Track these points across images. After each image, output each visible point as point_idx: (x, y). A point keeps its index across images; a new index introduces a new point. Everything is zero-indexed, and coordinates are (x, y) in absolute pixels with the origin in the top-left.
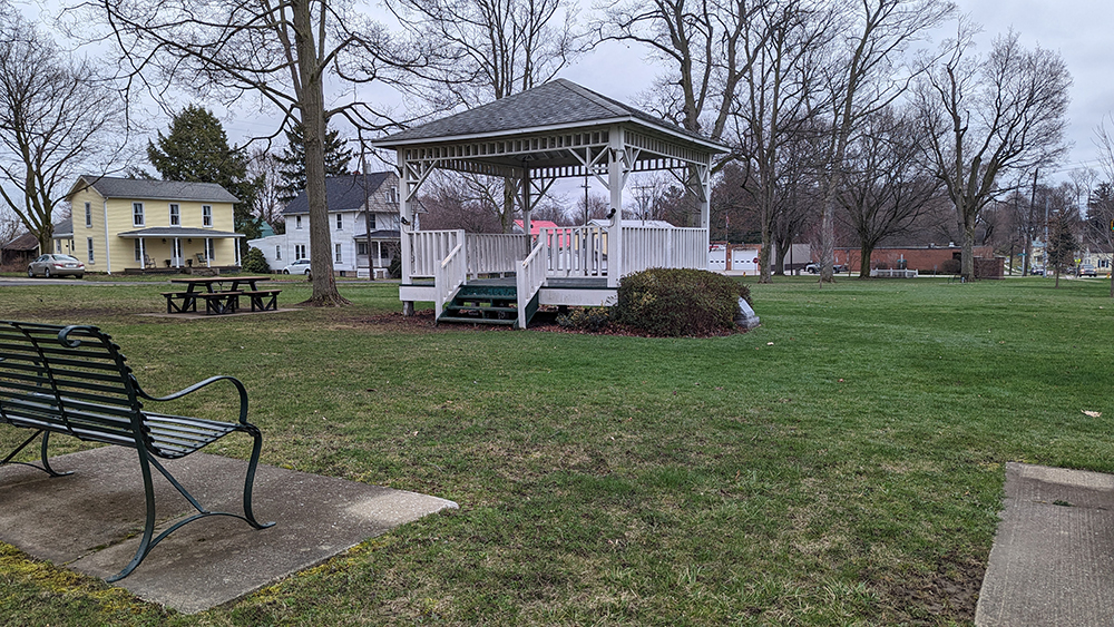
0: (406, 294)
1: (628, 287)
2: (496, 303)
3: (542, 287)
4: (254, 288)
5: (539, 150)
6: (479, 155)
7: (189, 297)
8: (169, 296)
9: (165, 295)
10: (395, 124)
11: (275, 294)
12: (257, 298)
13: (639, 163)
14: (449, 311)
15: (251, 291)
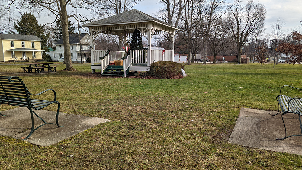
0: (92, 68)
1: (152, 66)
2: (117, 70)
3: (130, 66)
4: (49, 66)
5: (129, 29)
6: (112, 30)
7: (30, 68)
8: (24, 68)
9: (23, 68)
10: (88, 20)
11: (55, 67)
12: (50, 69)
13: (156, 32)
14: (104, 72)
15: (48, 67)
